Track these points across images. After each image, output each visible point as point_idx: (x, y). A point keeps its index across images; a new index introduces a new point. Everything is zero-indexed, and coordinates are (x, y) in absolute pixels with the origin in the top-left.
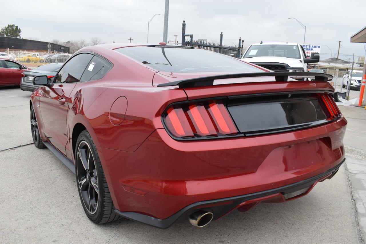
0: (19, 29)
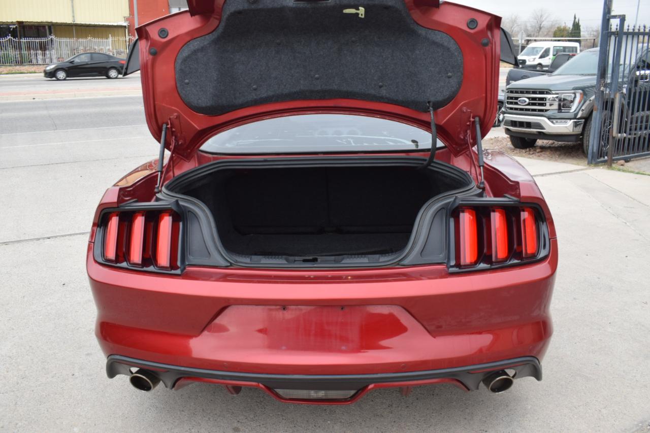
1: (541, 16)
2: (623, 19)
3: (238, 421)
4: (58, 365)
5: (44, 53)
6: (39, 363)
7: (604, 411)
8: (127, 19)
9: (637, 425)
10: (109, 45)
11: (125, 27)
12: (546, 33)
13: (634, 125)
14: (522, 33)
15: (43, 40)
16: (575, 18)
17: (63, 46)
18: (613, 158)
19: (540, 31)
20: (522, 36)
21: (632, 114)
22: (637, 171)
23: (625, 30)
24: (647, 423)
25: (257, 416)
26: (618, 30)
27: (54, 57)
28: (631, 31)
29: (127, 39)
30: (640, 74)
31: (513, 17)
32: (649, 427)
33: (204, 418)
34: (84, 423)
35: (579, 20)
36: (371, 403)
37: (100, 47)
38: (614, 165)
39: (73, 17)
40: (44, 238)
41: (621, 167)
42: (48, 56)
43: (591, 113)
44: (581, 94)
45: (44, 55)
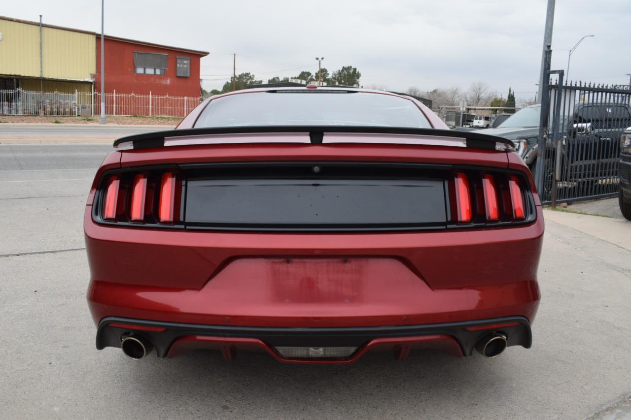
0: (358, 72)
1: (479, 89)
2: (561, 73)
3: (227, 401)
4: (33, 356)
5: (11, 104)
6: (13, 354)
7: (586, 387)
8: (93, 76)
9: (620, 397)
10: (75, 100)
11: (91, 83)
12: (483, 104)
13: (574, 173)
14: (463, 101)
15: (11, 92)
16: (510, 91)
17: (30, 99)
18: (557, 201)
19: (478, 101)
20: (463, 104)
21: (572, 162)
22: (579, 211)
23: (564, 84)
24: (628, 396)
25: (245, 396)
26: (558, 83)
27: (20, 109)
28: (569, 85)
29: (93, 94)
30: (577, 126)
31: (455, 89)
32: (630, 399)
33: (191, 399)
34: (65, 403)
35: (513, 93)
36: (360, 384)
37: (66, 101)
38: (557, 207)
39: (41, 71)
40: (13, 255)
41: (564, 208)
42: (14, 107)
43: (534, 160)
44: (525, 143)
45: (10, 106)
